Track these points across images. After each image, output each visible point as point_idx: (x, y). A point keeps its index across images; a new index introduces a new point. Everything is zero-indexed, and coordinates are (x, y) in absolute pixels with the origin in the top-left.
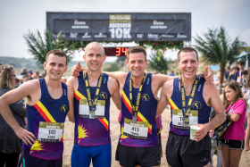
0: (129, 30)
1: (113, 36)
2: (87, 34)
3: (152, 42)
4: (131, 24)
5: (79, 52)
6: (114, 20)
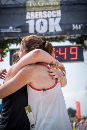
4: (60, 11)
6: (33, 6)
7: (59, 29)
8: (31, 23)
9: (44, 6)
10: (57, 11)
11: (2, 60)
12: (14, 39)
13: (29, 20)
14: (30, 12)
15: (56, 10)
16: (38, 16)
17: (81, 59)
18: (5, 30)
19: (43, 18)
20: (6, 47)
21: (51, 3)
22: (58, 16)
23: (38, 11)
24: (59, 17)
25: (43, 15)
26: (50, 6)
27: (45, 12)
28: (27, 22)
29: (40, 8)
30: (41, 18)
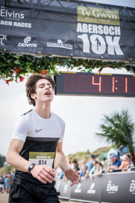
0: (117, 39)
1: (86, 50)
2: (28, 39)
4: (119, 28)
5: (7, 82)
6: (86, 16)
7: (120, 52)
8: (84, 38)
9: (100, 18)
10: (116, 27)
12: (65, 58)
13: (81, 33)
14: (82, 23)
15: (114, 26)
16: (92, 30)
18: (53, 44)
19: (98, 34)
21: (108, 15)
22: (116, 34)
23: (92, 24)
24: (118, 36)
25: (98, 30)
26: (107, 19)
27: (100, 26)
28: (79, 37)
29: (95, 20)
30: (95, 34)
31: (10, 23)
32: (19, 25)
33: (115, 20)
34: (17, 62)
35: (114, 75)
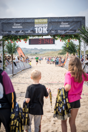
0: (46, 28)
1: (37, 32)
2: (21, 31)
3: (61, 35)
4: (47, 24)
5: (17, 42)
6: (37, 22)
7: (46, 32)
8: (36, 29)
9: (41, 22)
11: (26, 42)
13: (36, 27)
16: (39, 26)
17: (54, 43)
20: (27, 38)
22: (46, 26)
23: (39, 24)
25: (41, 26)
26: (44, 22)
31: (17, 27)
32: (19, 27)
33: (46, 22)
34: (18, 37)
35: (45, 39)
